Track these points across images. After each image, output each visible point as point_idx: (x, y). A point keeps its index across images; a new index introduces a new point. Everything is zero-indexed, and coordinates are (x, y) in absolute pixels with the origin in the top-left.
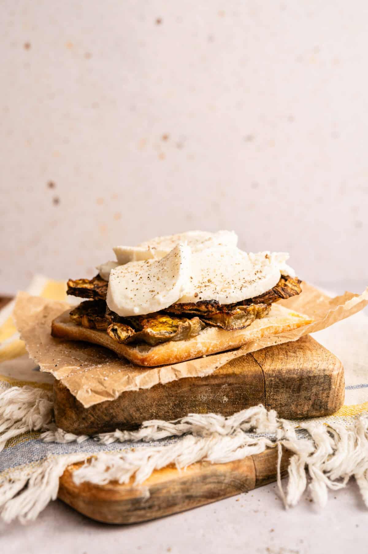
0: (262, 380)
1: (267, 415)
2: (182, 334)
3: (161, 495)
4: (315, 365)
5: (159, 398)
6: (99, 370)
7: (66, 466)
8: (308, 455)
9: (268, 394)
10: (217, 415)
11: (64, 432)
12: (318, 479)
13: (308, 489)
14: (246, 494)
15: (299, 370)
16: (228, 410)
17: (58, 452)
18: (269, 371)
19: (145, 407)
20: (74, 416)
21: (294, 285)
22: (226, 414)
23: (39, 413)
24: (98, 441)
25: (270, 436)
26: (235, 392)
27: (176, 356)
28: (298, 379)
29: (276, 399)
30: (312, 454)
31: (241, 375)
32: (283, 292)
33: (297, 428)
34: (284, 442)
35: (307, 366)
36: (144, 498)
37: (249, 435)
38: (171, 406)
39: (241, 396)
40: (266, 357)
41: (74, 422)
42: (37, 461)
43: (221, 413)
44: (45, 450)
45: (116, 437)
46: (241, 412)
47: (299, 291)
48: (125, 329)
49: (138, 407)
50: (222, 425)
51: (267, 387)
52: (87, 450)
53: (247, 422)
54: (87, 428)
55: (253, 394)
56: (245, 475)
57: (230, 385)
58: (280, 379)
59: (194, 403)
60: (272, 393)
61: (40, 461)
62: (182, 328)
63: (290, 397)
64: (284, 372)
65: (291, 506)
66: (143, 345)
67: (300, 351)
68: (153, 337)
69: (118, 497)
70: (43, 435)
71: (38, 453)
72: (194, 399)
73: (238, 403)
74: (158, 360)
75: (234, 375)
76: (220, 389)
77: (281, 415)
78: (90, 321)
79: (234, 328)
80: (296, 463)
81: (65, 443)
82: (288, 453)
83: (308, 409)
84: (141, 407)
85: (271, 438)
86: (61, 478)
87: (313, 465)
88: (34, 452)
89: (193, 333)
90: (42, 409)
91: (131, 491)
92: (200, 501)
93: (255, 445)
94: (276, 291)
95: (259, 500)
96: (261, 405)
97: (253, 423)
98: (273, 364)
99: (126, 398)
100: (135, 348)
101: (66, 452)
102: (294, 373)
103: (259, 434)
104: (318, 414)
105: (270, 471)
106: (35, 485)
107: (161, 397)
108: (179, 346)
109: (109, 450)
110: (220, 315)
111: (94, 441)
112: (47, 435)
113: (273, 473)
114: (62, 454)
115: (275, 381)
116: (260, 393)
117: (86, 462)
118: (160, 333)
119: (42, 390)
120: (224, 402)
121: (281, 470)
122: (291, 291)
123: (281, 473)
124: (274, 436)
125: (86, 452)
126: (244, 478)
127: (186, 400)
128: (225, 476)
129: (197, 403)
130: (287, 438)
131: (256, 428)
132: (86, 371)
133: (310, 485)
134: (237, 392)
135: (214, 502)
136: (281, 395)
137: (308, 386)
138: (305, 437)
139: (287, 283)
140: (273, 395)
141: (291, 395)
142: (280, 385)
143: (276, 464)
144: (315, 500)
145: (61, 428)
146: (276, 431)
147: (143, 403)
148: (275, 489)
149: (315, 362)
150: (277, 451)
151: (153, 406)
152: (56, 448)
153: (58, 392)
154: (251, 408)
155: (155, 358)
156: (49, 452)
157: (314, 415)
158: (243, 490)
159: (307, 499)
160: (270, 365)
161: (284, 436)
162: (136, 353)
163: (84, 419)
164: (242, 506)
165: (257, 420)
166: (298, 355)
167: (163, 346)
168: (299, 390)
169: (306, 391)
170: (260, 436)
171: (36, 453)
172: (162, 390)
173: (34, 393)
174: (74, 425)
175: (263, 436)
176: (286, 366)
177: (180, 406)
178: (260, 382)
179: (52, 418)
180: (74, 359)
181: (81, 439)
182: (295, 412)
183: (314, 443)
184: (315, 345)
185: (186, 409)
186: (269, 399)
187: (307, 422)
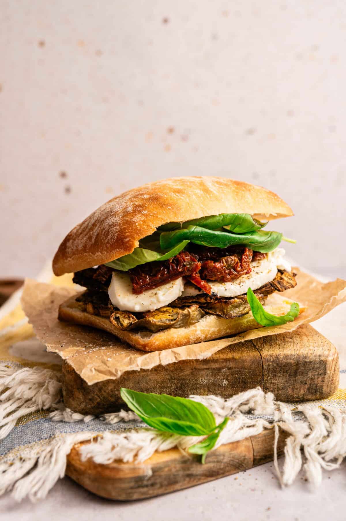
0: (261, 365)
1: (265, 397)
2: (182, 322)
3: (162, 474)
4: (311, 351)
5: (162, 381)
6: (103, 352)
7: (73, 444)
8: (303, 436)
9: (265, 378)
10: (217, 397)
11: (72, 412)
12: (313, 460)
13: (303, 469)
14: (243, 473)
15: (296, 355)
16: (228, 393)
17: (65, 431)
18: (267, 356)
19: (148, 389)
20: (81, 397)
21: (290, 279)
22: (226, 397)
23: (49, 393)
24: (104, 420)
25: (267, 418)
26: (234, 376)
27: (176, 342)
28: (295, 364)
29: (274, 383)
30: (307, 436)
31: (240, 359)
32: (279, 285)
33: (293, 410)
34: (281, 424)
35: (303, 351)
36: (146, 476)
37: (247, 417)
38: (173, 388)
39: (240, 380)
40: (264, 342)
41: (81, 403)
42: (46, 439)
43: (220, 395)
44: (54, 429)
45: (121, 417)
46: (240, 394)
47: (294, 285)
48: (127, 316)
49: (142, 389)
50: (222, 407)
51: (265, 371)
52: (93, 429)
53: (246, 404)
54: (92, 408)
55: (252, 378)
56: (243, 454)
57: (229, 369)
58: (277, 364)
59: (195, 386)
60: (270, 377)
61: (49, 439)
62: (181, 315)
63: (286, 381)
64: (282, 357)
65: (286, 485)
66: (145, 331)
67: (297, 337)
68: (155, 325)
69: (121, 475)
70: (52, 414)
71: (46, 431)
72: (195, 382)
73: (237, 387)
74: (160, 345)
75: (233, 359)
76: (220, 373)
77: (277, 398)
78: (94, 308)
79: (233, 316)
80: (292, 444)
81: (73, 422)
82: (285, 434)
83: (303, 393)
84: (145, 389)
85: (268, 419)
86: (68, 456)
87: (308, 446)
88: (43, 430)
89: (193, 320)
90: (51, 389)
91: (134, 469)
92: (199, 479)
93: (253, 426)
94: (273, 284)
95: (256, 479)
96: (259, 387)
97: (251, 405)
98: (271, 349)
99: (131, 381)
100: (137, 334)
101: (74, 430)
102: (291, 359)
103: (257, 416)
104: (314, 398)
105: (268, 451)
106: (44, 463)
107: (164, 379)
108: (179, 333)
109: (114, 430)
110: (218, 304)
111: (100, 420)
112: (56, 414)
113: (269, 453)
114: (69, 432)
115: (273, 366)
116: (257, 377)
117: (92, 440)
118: (161, 321)
119: (52, 370)
120: (224, 386)
121: (277, 450)
122: (287, 284)
123: (277, 453)
124: (271, 417)
125: (92, 431)
126: (243, 458)
127: (187, 383)
128: (224, 455)
129: (198, 386)
130: (284, 420)
131: (254, 410)
132: (90, 352)
133: (305, 466)
134: (236, 376)
135: (214, 480)
136: (279, 379)
137: (304, 371)
138: (301, 419)
139: (283, 276)
140: (270, 379)
141: (288, 379)
142: (278, 369)
143: (273, 444)
144: (310, 480)
145: (69, 407)
146: (273, 413)
147: (147, 385)
148: (271, 468)
149: (311, 348)
150: (274, 432)
151: (156, 388)
152: (64, 427)
153: (66, 374)
154: (249, 390)
155: (156, 344)
156: (57, 431)
157: (310, 399)
158: (241, 469)
159: (302, 479)
160: (268, 351)
161: (281, 418)
162: (139, 339)
163: (90, 400)
164: (240, 485)
165: (255, 402)
166: (295, 341)
167: (164, 332)
168: (295, 374)
169: (302, 376)
170: (258, 418)
171: (45, 431)
172: (165, 373)
173: (44, 374)
174: (81, 405)
175: (261, 418)
176: (283, 351)
177: (182, 388)
178: (258, 366)
179: (60, 398)
180: (79, 341)
181: (88, 419)
182: (292, 396)
183: (310, 425)
184: (311, 331)
185: (187, 391)
186: (267, 383)
187: (303, 405)
